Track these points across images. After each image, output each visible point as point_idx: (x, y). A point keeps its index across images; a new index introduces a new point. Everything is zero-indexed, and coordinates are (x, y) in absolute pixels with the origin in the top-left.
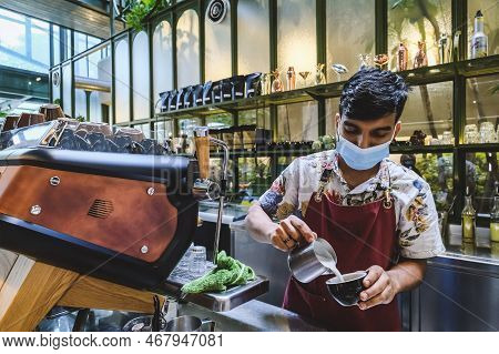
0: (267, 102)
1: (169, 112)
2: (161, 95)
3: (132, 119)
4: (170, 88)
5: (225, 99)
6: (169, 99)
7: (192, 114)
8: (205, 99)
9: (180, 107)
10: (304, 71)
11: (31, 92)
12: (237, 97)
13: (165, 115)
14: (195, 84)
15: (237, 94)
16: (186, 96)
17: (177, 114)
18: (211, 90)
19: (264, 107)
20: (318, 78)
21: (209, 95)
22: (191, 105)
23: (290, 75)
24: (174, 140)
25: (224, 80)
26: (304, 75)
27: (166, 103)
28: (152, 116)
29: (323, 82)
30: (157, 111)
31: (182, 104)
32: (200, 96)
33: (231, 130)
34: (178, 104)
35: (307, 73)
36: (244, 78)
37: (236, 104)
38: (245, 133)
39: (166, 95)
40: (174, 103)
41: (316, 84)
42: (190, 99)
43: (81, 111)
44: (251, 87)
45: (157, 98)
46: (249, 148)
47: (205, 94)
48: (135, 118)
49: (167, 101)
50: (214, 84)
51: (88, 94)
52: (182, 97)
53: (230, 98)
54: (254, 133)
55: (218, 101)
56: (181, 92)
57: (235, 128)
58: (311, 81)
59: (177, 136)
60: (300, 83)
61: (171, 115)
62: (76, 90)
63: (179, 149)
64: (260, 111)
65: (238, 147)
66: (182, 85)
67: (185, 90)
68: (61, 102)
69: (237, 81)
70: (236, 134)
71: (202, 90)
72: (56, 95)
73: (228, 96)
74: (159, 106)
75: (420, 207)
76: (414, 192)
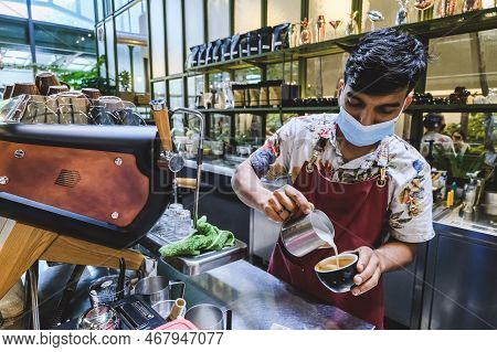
0: (296, 55)
1: (199, 66)
2: (191, 49)
3: (167, 75)
4: (201, 41)
5: (252, 53)
6: (200, 53)
7: (221, 68)
8: (233, 53)
9: (209, 62)
10: (334, 19)
11: (83, 49)
12: (264, 50)
13: (197, 70)
14: (222, 38)
15: (264, 47)
16: (215, 50)
17: (208, 68)
18: (238, 43)
19: (292, 61)
20: (350, 27)
21: (236, 49)
22: (219, 60)
23: (320, 25)
24: (205, 94)
25: (251, 33)
26: (335, 25)
27: (196, 58)
28: (185, 72)
29: (356, 32)
30: (189, 66)
31: (211, 59)
32: (228, 50)
33: (257, 86)
34: (208, 58)
35: (338, 22)
36: (271, 30)
37: (265, 58)
38: (271, 89)
39: (196, 50)
40: (203, 57)
41: (347, 34)
42: (219, 54)
43: (124, 66)
44: (278, 39)
45: (189, 52)
46: (275, 104)
47: (233, 47)
48: (171, 73)
49: (197, 55)
50: (242, 37)
51: (131, 48)
52: (211, 51)
53: (257, 52)
54: (280, 88)
55: (245, 55)
56: (210, 46)
57: (265, 84)
58: (342, 32)
59: (208, 90)
60: (329, 34)
61: (199, 70)
62: (118, 45)
63: (209, 105)
64: (287, 66)
65: (265, 103)
66: (212, 39)
67: (214, 44)
68: (105, 57)
69: (265, 33)
70: (262, 90)
71: (230, 44)
72: (102, 52)
73: (255, 49)
74: (190, 61)
75: (416, 190)
76: (412, 173)
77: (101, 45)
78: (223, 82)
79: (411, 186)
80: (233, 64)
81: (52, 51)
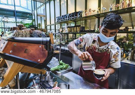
0: (84, 19)
2: (57, 17)
3: (50, 24)
4: (59, 16)
5: (73, 18)
7: (64, 22)
8: (67, 18)
9: (61, 21)
10: (94, 10)
11: (29, 17)
12: (76, 18)
13: (58, 23)
14: (65, 15)
16: (63, 18)
17: (61, 22)
18: (69, 16)
19: (83, 20)
20: (98, 12)
22: (64, 20)
23: (90, 11)
24: (60, 29)
25: (72, 13)
26: (94, 11)
27: (58, 20)
28: (55, 23)
35: (95, 10)
36: (77, 13)
37: (76, 20)
39: (58, 18)
41: (97, 14)
43: (39, 22)
44: (79, 15)
45: (56, 18)
46: (78, 31)
48: (51, 24)
50: (70, 14)
51: (41, 17)
54: (80, 27)
55: (71, 19)
56: (62, 17)
57: (76, 26)
58: (96, 13)
59: (61, 28)
60: (93, 13)
61: (59, 23)
62: (38, 17)
63: (61, 32)
65: (76, 31)
66: (62, 15)
67: (63, 16)
68: (35, 20)
69: (76, 13)
70: (75, 28)
71: (67, 16)
72: (34, 18)
73: (73, 17)
74: (56, 20)
75: (117, 55)
76: (116, 51)
77: (33, 16)
78: (65, 26)
79: (116, 54)
80: (68, 21)
81: (21, 18)
